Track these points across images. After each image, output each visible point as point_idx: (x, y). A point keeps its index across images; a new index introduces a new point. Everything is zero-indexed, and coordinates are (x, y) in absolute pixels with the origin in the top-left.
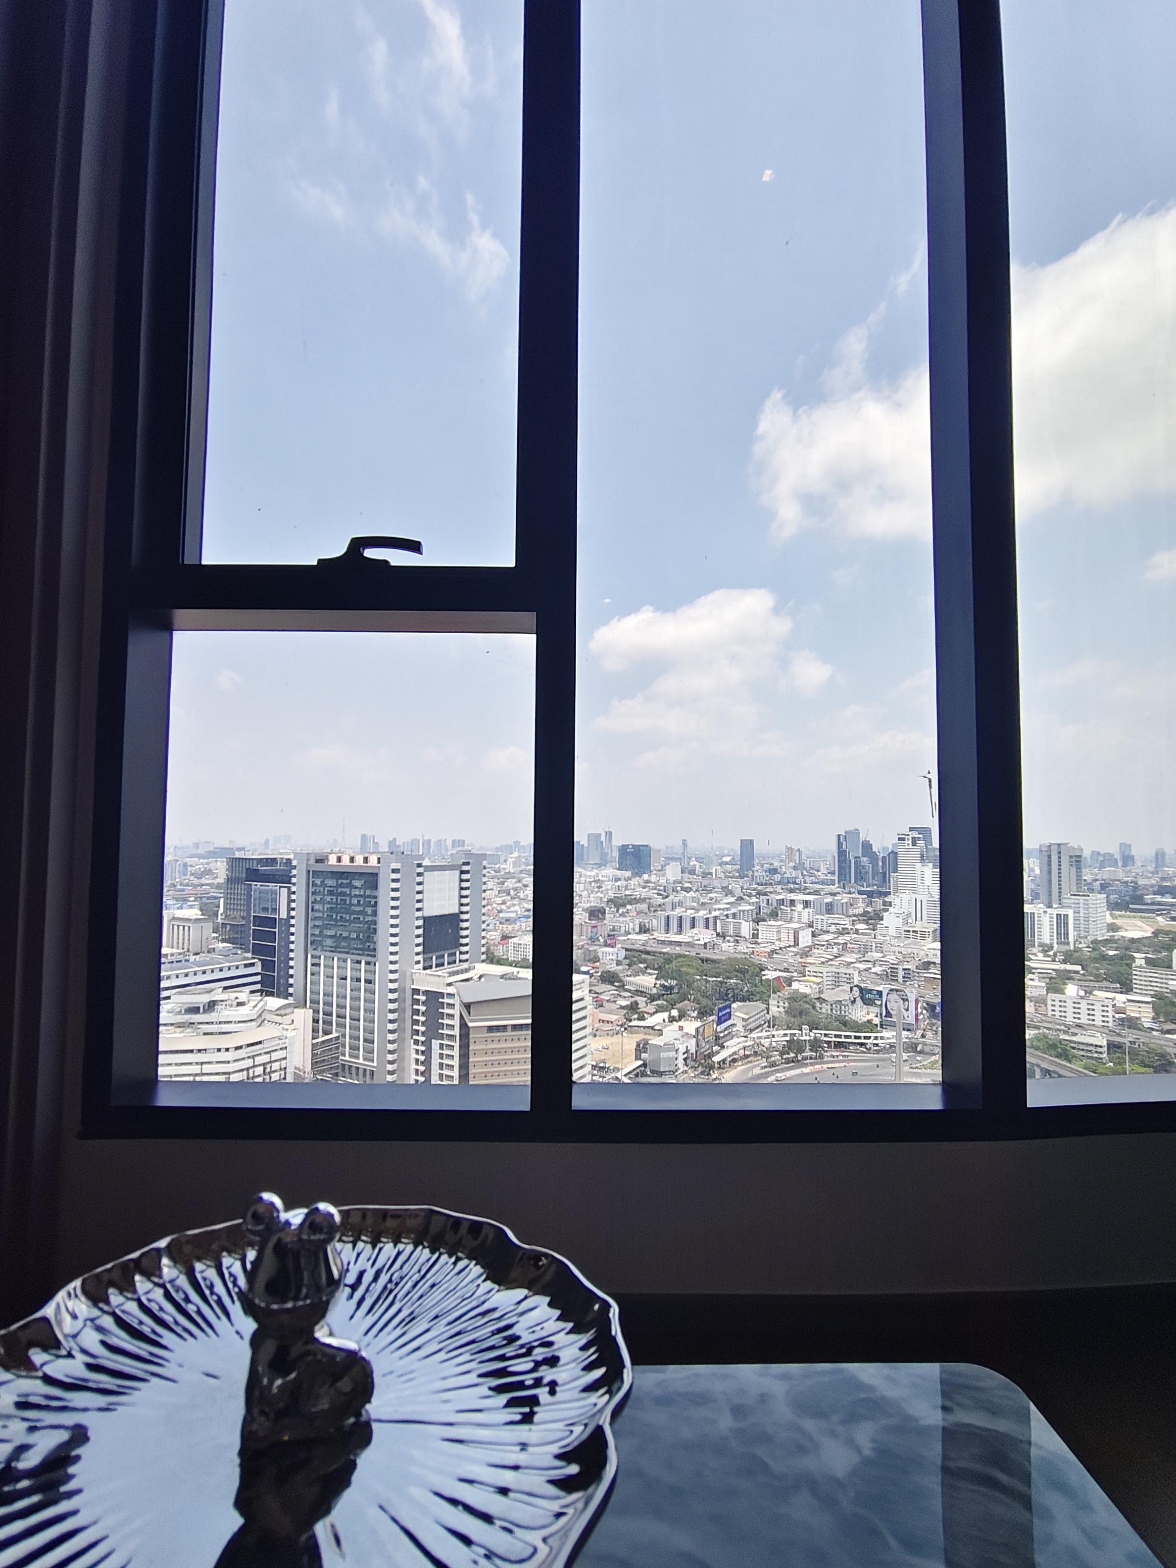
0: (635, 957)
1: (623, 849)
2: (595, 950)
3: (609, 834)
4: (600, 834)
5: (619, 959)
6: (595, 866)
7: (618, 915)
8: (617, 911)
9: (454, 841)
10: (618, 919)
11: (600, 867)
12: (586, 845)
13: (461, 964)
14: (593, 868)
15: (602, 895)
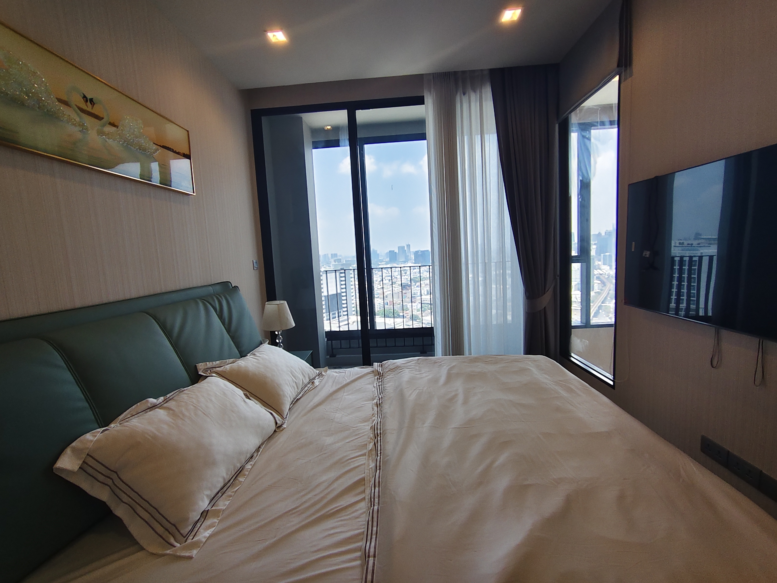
0: (426, 307)
1: (416, 253)
2: (406, 305)
3: (409, 246)
4: (404, 247)
5: (418, 308)
6: (402, 263)
7: (415, 286)
8: (415, 285)
9: (332, 254)
10: (416, 289)
11: (405, 263)
12: (397, 252)
13: (344, 317)
14: (401, 264)
15: (407, 277)
